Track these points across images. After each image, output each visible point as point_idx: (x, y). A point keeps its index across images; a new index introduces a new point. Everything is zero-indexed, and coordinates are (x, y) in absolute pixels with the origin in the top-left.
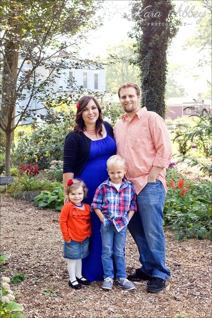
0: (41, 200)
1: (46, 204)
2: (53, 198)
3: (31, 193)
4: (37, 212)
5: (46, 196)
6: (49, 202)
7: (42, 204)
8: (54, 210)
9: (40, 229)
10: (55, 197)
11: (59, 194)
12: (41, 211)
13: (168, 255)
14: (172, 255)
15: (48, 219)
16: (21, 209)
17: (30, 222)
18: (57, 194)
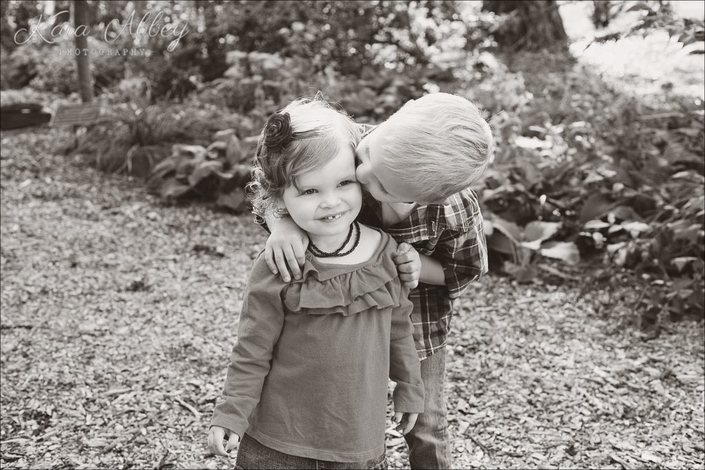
0: (171, 173)
1: (183, 189)
2: (207, 168)
3: (152, 152)
4: (152, 215)
5: (186, 161)
6: (193, 181)
7: (171, 189)
8: (212, 205)
9: (136, 287)
10: (214, 164)
11: (229, 153)
12: (166, 211)
13: (611, 410)
14: (627, 410)
15: (179, 239)
16: (105, 208)
17: (116, 258)
18: (222, 152)
